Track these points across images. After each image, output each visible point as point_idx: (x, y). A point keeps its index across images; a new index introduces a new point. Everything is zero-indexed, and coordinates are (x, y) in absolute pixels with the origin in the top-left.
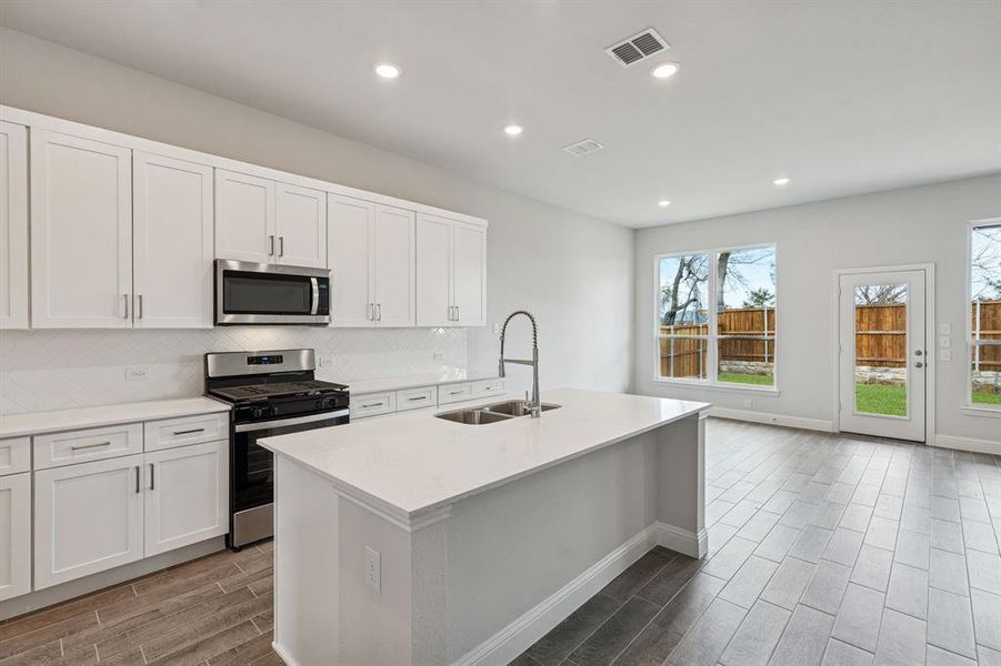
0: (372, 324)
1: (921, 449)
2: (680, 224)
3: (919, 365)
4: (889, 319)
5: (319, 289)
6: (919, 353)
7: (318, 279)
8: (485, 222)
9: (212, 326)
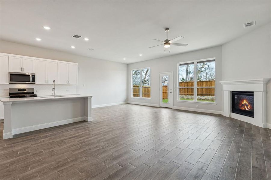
0: (46, 84)
1: (171, 109)
2: (135, 63)
3: (171, 92)
4: (205, 84)
5: (32, 77)
6: (171, 90)
7: (32, 75)
8: (77, 64)
9: (8, 84)
